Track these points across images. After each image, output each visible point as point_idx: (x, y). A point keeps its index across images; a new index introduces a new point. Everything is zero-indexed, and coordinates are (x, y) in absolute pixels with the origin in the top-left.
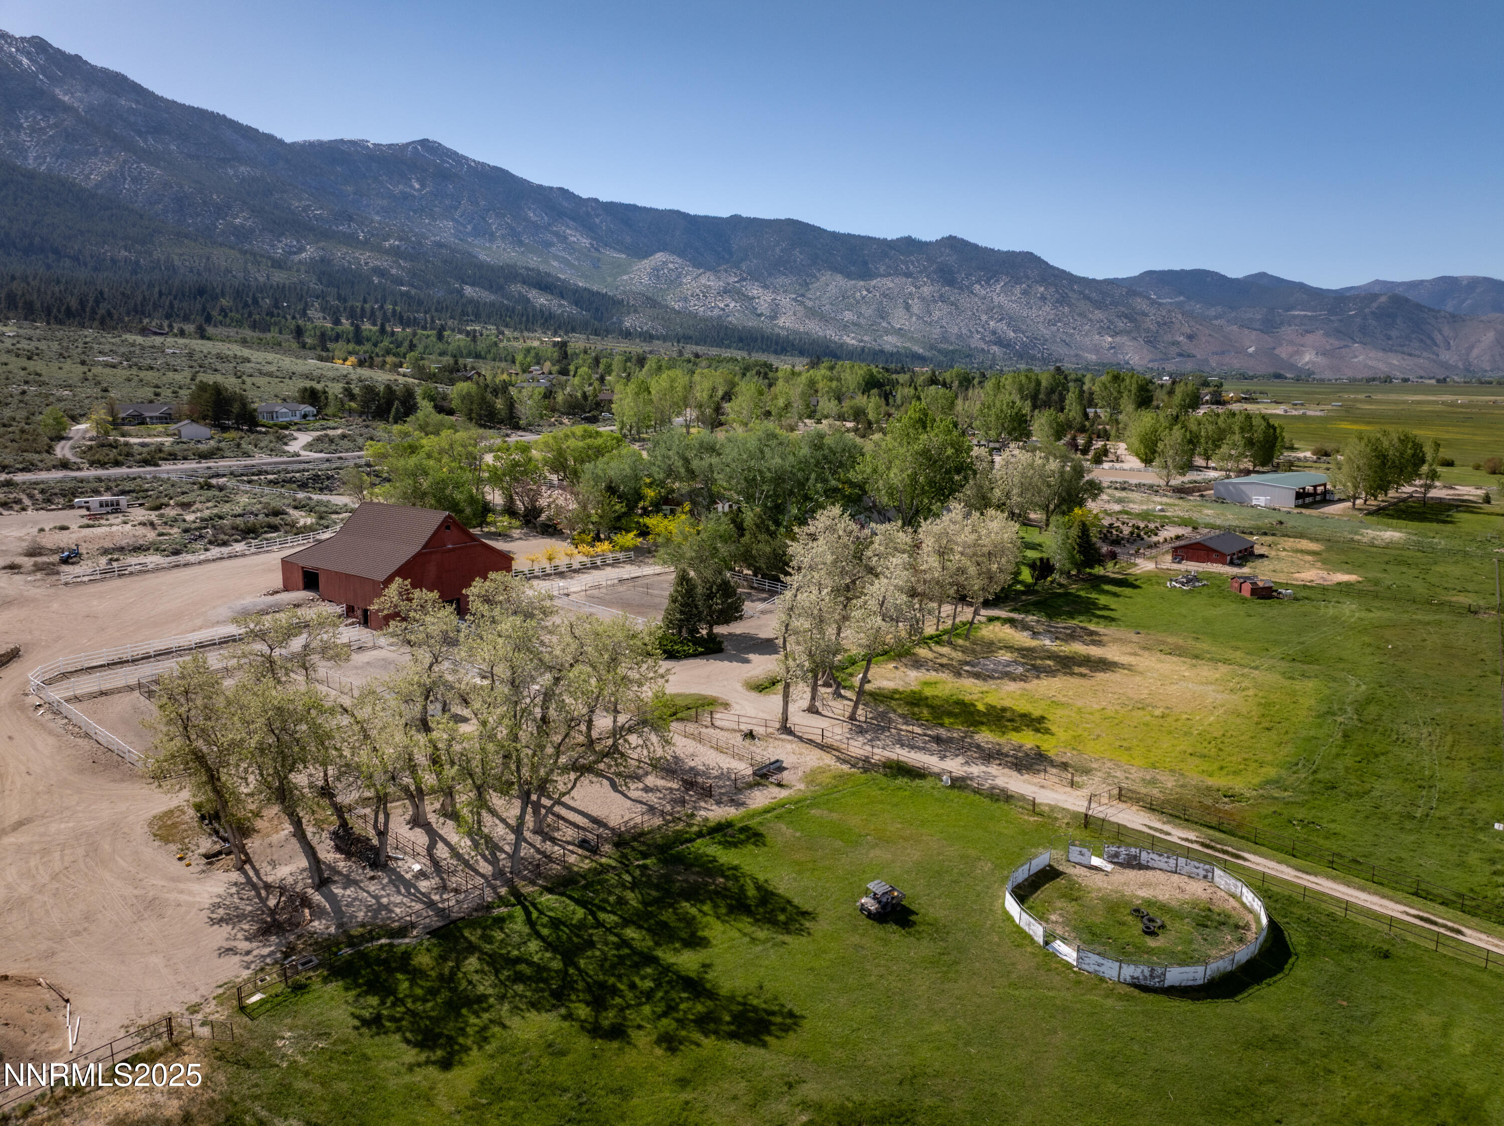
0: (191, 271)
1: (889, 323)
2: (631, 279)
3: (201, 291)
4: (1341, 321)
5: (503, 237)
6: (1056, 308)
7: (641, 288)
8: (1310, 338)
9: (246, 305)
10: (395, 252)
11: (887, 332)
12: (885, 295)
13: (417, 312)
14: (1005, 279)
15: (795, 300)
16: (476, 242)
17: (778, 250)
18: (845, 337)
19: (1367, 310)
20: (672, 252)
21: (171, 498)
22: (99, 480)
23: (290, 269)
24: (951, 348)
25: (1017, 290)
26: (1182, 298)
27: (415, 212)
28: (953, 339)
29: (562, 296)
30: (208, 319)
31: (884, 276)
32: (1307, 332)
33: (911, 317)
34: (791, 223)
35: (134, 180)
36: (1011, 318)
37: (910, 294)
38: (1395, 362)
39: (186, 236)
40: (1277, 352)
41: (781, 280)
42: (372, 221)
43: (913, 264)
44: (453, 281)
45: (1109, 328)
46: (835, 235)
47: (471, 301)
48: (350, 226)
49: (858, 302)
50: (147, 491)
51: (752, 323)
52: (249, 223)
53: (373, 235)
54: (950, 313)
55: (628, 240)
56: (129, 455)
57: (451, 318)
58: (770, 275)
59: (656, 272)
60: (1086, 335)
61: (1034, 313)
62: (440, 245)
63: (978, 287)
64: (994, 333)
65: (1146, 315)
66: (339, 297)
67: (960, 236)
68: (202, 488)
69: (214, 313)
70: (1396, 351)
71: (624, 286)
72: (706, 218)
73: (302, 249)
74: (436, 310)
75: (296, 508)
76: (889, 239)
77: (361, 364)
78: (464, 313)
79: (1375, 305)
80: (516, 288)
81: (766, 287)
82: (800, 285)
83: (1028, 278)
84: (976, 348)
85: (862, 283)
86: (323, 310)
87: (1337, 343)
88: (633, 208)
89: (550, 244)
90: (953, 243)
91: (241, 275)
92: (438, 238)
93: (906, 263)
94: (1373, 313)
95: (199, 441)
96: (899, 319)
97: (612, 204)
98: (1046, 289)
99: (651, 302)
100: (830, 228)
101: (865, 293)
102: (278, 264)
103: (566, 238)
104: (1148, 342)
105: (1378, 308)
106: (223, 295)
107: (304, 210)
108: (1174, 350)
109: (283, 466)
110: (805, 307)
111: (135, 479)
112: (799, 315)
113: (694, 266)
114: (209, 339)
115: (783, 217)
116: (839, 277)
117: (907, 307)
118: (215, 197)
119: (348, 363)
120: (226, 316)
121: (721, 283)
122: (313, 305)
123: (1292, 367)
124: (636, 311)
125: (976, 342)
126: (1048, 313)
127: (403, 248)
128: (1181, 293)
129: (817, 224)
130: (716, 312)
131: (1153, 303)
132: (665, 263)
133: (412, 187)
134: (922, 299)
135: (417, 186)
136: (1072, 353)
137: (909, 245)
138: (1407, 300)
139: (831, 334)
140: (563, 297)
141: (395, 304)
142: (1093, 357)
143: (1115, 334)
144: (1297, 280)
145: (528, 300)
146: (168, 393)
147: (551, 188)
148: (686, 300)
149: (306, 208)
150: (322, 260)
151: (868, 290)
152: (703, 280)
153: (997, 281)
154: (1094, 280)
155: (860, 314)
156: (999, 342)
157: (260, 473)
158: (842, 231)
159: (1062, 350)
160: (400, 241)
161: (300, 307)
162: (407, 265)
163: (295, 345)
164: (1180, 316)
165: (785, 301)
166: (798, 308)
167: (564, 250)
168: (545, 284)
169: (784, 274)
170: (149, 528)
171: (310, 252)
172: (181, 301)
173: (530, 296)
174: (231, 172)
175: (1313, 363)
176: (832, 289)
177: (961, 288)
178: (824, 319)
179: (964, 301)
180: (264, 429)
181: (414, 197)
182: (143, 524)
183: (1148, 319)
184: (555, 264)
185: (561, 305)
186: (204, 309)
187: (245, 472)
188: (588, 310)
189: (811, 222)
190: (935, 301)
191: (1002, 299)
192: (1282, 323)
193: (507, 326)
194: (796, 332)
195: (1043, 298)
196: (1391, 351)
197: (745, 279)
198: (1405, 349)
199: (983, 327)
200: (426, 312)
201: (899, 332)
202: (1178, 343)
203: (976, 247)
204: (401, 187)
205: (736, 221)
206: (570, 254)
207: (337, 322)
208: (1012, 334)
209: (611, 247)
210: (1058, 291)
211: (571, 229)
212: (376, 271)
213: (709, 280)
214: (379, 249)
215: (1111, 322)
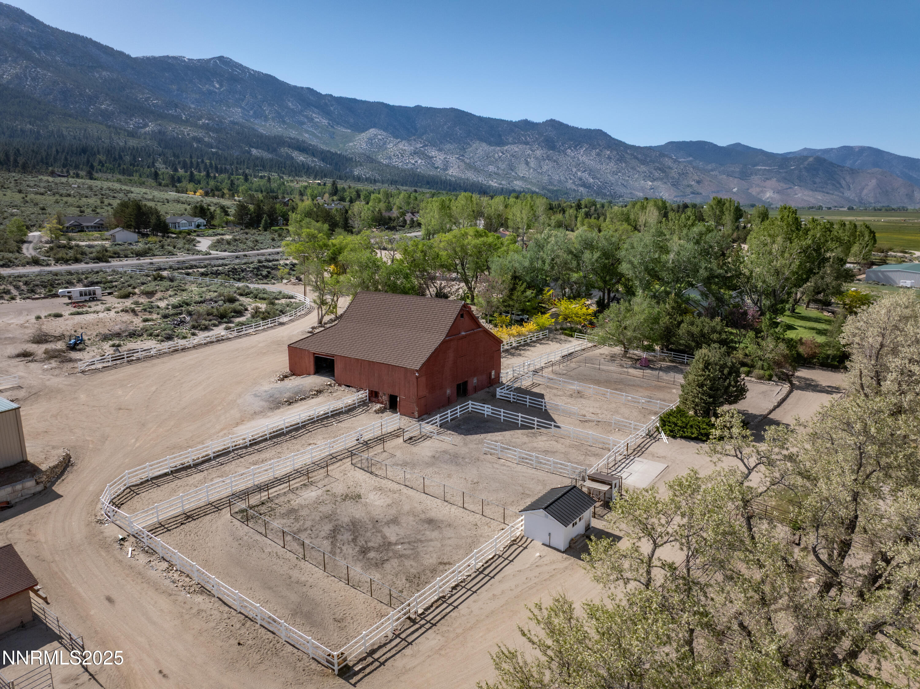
0: (75, 138)
1: (516, 173)
2: (355, 145)
3: (84, 151)
4: (786, 172)
5: (273, 119)
6: (618, 164)
7: (361, 151)
8: (768, 183)
9: (115, 159)
10: (206, 127)
11: (516, 179)
12: (513, 156)
13: (225, 164)
14: (586, 146)
15: (458, 158)
16: (256, 121)
17: (445, 127)
18: (490, 182)
19: (802, 166)
20: (380, 129)
21: (134, 288)
22: (70, 273)
23: (139, 138)
24: (555, 188)
25: (594, 153)
26: (691, 158)
27: (217, 102)
28: (556, 183)
30: (92, 167)
31: (512, 144)
32: (767, 179)
33: (529, 169)
34: (453, 110)
35: (33, 79)
36: (590, 170)
37: (529, 155)
38: (820, 197)
39: (70, 116)
40: (749, 191)
41: (448, 146)
42: (190, 108)
43: (529, 136)
44: (244, 146)
45: (650, 176)
46: (480, 119)
47: (257, 158)
48: (176, 111)
49: (497, 160)
50: (111, 282)
51: (432, 173)
52: (111, 108)
53: (191, 117)
54: (553, 167)
55: (352, 120)
56: (83, 253)
57: (247, 168)
58: (441, 143)
59: (370, 140)
60: (636, 180)
61: (604, 167)
62: (234, 123)
63: (570, 151)
64: (581, 179)
65: (671, 169)
66: (174, 155)
67: (557, 119)
68: (155, 279)
69: (95, 164)
70: (820, 191)
71: (351, 150)
72: (400, 107)
73: (146, 125)
74: (237, 163)
75: (241, 295)
76: (514, 121)
77: (207, 194)
78: (255, 166)
79: (806, 163)
80: (284, 150)
81: (440, 150)
82: (460, 149)
83: (599, 145)
84: (570, 189)
85: (499, 148)
86: (165, 163)
87: (785, 186)
88: (354, 101)
89: (303, 123)
90: (553, 124)
91: (107, 141)
92: (232, 119)
93: (525, 136)
94: (805, 168)
95: (131, 244)
96: (522, 170)
97: (341, 98)
98: (611, 152)
99: (370, 159)
100: (477, 114)
101: (501, 154)
102: (132, 134)
103: (313, 119)
104: (673, 185)
105: (808, 164)
106: (99, 153)
107: (146, 100)
108: (689, 190)
109: (207, 262)
110: (465, 163)
111: (97, 272)
112: (461, 168)
113: (394, 137)
114: (95, 179)
115: (448, 106)
116: (484, 145)
117: (527, 163)
118: (87, 91)
119: (198, 194)
120: (103, 166)
121: (412, 148)
122: (157, 160)
123: (760, 200)
124: (361, 165)
125: (570, 185)
126: (612, 168)
127: (211, 125)
128: (690, 155)
129: (469, 111)
130: (410, 166)
131: (675, 161)
132: (376, 135)
133: (214, 87)
134: (536, 158)
135: (217, 86)
136: (628, 192)
137: (526, 125)
138: (825, 160)
139: (481, 179)
140: (314, 156)
141: (210, 159)
142: (641, 195)
143: (653, 180)
144: (759, 148)
145: (292, 158)
146: (89, 210)
147: (302, 88)
148: (390, 158)
149: (147, 99)
150: (160, 132)
151: (502, 153)
152: (401, 146)
153: (581, 147)
154: (639, 147)
155: (498, 168)
156: (584, 185)
157: (192, 267)
158: (485, 116)
159: (622, 190)
160: (209, 120)
161: (150, 161)
162: (215, 135)
163: (154, 184)
164: (691, 169)
165: (452, 159)
166: (461, 163)
167: (312, 127)
168: (303, 148)
169: (450, 143)
170: (131, 314)
171: (151, 127)
172: (71, 157)
173: (293, 155)
174: (97, 75)
175: (772, 198)
176: (480, 152)
177: (559, 152)
178: (477, 170)
179: (562, 159)
180: (174, 236)
181: (216, 93)
182: (125, 311)
183: (673, 171)
184: (307, 135)
185: (313, 161)
186: (88, 161)
187: (180, 266)
188: (330, 164)
189: (466, 110)
190: (544, 160)
191: (584, 158)
192: (751, 174)
193: (283, 173)
194: (461, 179)
195: (609, 158)
196: (816, 191)
197: (427, 146)
198: (824, 190)
199: (574, 175)
200: (231, 165)
201: (523, 179)
202: (691, 186)
203: (567, 126)
204: (207, 86)
205: (418, 109)
206: (316, 129)
207: (176, 170)
208: (592, 180)
209: (341, 125)
210: (618, 154)
211: (316, 114)
212: (195, 139)
213: (404, 146)
214: (196, 125)
215: (651, 173)
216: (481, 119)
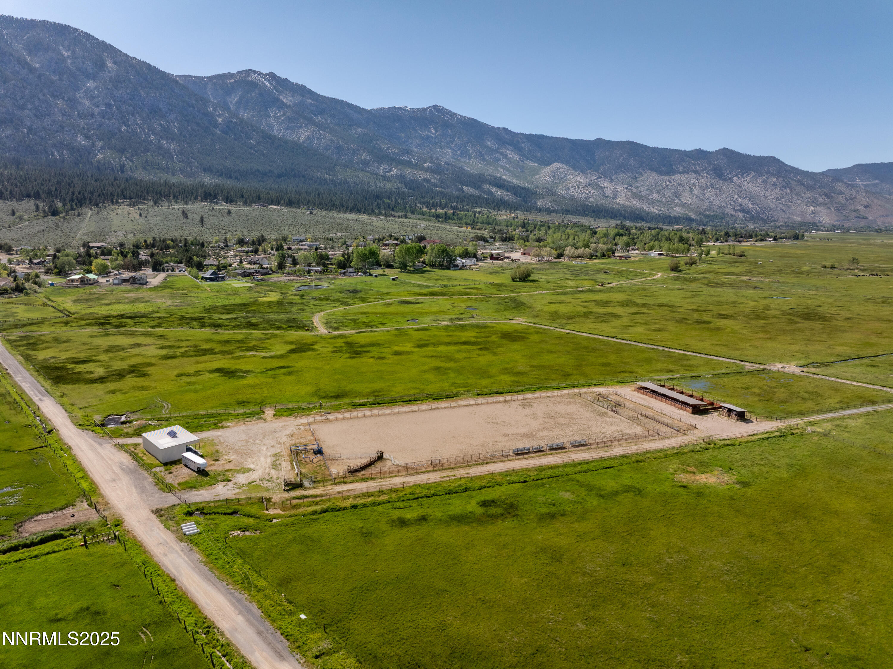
1: (680, 200)
2: (540, 178)
5: (475, 157)
6: (782, 190)
7: (544, 183)
10: (429, 170)
11: (676, 205)
12: (679, 184)
14: (753, 173)
15: (627, 188)
16: (462, 160)
17: (621, 159)
18: (651, 209)
20: (562, 162)
23: (389, 181)
24: (712, 214)
25: (760, 180)
27: (433, 145)
28: (715, 209)
29: (508, 190)
31: (680, 173)
33: (693, 196)
34: (631, 142)
35: (318, 139)
36: (752, 197)
37: (694, 183)
41: (622, 176)
42: (417, 153)
43: (699, 165)
44: (458, 184)
45: (813, 202)
48: (407, 156)
49: (663, 189)
51: (602, 202)
52: (367, 158)
53: (418, 161)
54: (716, 194)
55: (539, 155)
58: (616, 173)
59: (553, 173)
60: (798, 206)
61: (768, 194)
62: (448, 164)
63: (737, 178)
64: (740, 205)
65: (839, 194)
67: (730, 148)
71: (537, 182)
72: (582, 141)
73: (390, 170)
76: (687, 150)
80: (487, 187)
81: (611, 181)
82: (631, 179)
83: (768, 172)
84: (728, 214)
85: (667, 177)
88: (542, 137)
89: (498, 160)
90: (726, 153)
91: (374, 185)
92: (446, 160)
93: (695, 165)
96: (686, 197)
97: (531, 135)
98: (777, 179)
99: (551, 192)
101: (668, 183)
102: (383, 178)
103: (506, 156)
104: (837, 210)
107: (387, 149)
108: (853, 214)
110: (632, 192)
112: (628, 197)
113: (574, 170)
115: (626, 140)
116: (655, 174)
117: (692, 191)
121: (588, 180)
124: (543, 198)
125: (729, 211)
126: (777, 194)
127: (433, 167)
130: (584, 195)
131: (848, 186)
132: (558, 169)
133: (431, 132)
134: (700, 186)
135: (433, 132)
136: (786, 216)
137: (698, 154)
139: (644, 207)
142: (799, 219)
143: (816, 205)
145: (492, 193)
147: (499, 128)
148: (568, 189)
150: (401, 176)
151: (670, 182)
152: (578, 179)
153: (748, 175)
154: (812, 173)
155: (663, 195)
156: (743, 210)
158: (659, 147)
159: (780, 215)
160: (431, 163)
162: (438, 177)
165: (621, 189)
166: (628, 193)
167: (506, 162)
168: (499, 184)
169: (624, 173)
171: (395, 172)
173: (493, 191)
174: (354, 131)
176: (650, 181)
177: (725, 180)
178: (642, 198)
179: (726, 187)
181: (432, 137)
183: (841, 196)
184: (501, 171)
185: (507, 195)
188: (520, 197)
190: (708, 188)
191: (749, 185)
193: (490, 208)
195: (775, 185)
197: (600, 178)
199: (734, 202)
201: (683, 205)
202: (858, 210)
203: (739, 154)
204: (426, 132)
205: (599, 142)
206: (509, 164)
208: (751, 206)
209: (530, 160)
210: (784, 180)
211: (509, 150)
212: (425, 180)
213: (582, 179)
214: (423, 169)
215: (815, 198)
216: (655, 150)
